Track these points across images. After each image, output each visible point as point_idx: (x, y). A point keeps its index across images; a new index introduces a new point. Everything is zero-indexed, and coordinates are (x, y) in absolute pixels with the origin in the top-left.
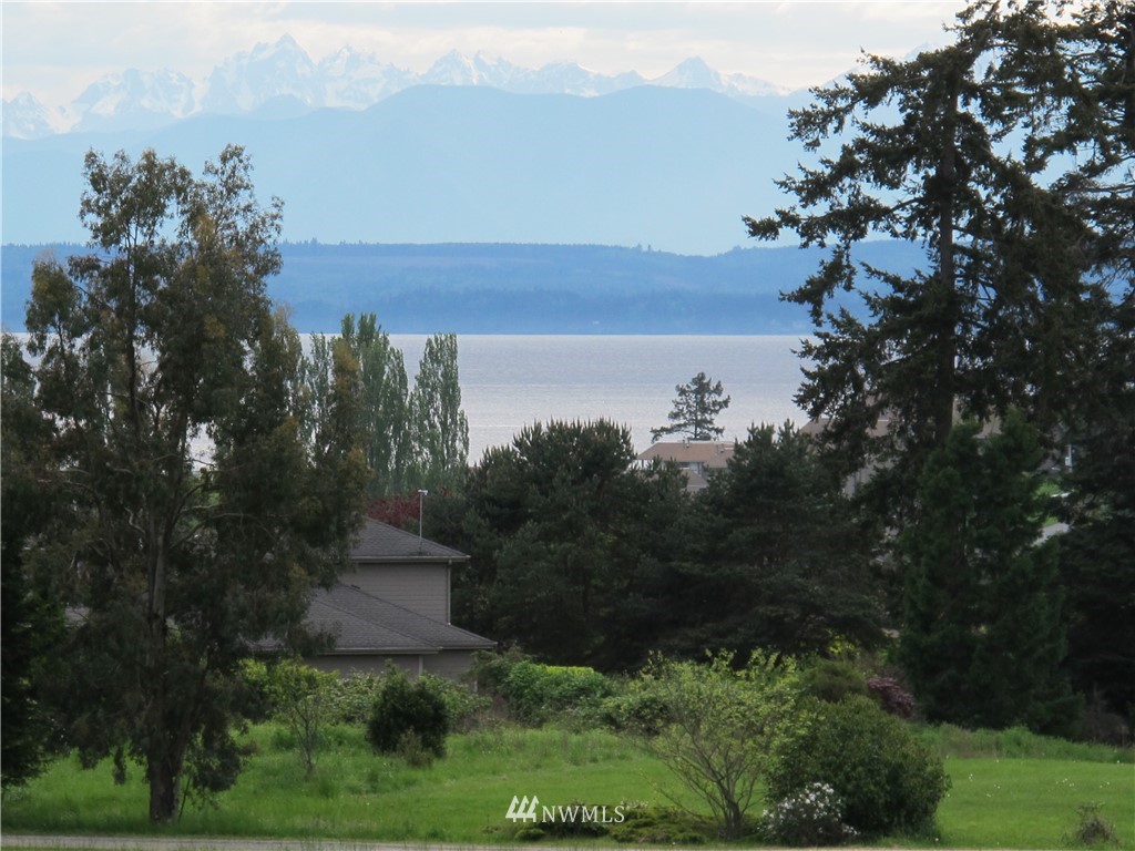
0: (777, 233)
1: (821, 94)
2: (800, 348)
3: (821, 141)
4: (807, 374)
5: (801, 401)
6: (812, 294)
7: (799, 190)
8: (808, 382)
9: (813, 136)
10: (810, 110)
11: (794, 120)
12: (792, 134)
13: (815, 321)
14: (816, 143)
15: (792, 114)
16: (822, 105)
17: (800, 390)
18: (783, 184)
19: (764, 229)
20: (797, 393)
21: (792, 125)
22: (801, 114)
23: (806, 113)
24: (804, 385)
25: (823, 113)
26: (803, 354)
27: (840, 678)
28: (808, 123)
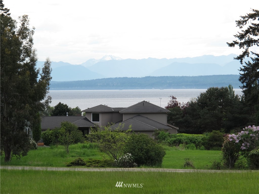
0: (234, 46)
1: (242, 17)
2: (240, 69)
3: (243, 27)
4: (241, 74)
5: (240, 80)
6: (241, 58)
7: (238, 37)
8: (241, 76)
9: (241, 25)
10: (240, 20)
11: (236, 22)
12: (237, 25)
13: (241, 63)
14: (241, 27)
15: (236, 21)
16: (242, 19)
17: (240, 78)
18: (235, 36)
19: (231, 45)
20: (239, 78)
21: (237, 24)
22: (238, 21)
23: (239, 21)
24: (240, 76)
25: (243, 21)
26: (240, 70)
27: (216, 134)
28: (240, 23)
